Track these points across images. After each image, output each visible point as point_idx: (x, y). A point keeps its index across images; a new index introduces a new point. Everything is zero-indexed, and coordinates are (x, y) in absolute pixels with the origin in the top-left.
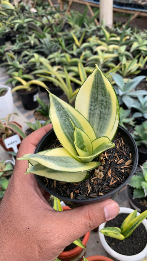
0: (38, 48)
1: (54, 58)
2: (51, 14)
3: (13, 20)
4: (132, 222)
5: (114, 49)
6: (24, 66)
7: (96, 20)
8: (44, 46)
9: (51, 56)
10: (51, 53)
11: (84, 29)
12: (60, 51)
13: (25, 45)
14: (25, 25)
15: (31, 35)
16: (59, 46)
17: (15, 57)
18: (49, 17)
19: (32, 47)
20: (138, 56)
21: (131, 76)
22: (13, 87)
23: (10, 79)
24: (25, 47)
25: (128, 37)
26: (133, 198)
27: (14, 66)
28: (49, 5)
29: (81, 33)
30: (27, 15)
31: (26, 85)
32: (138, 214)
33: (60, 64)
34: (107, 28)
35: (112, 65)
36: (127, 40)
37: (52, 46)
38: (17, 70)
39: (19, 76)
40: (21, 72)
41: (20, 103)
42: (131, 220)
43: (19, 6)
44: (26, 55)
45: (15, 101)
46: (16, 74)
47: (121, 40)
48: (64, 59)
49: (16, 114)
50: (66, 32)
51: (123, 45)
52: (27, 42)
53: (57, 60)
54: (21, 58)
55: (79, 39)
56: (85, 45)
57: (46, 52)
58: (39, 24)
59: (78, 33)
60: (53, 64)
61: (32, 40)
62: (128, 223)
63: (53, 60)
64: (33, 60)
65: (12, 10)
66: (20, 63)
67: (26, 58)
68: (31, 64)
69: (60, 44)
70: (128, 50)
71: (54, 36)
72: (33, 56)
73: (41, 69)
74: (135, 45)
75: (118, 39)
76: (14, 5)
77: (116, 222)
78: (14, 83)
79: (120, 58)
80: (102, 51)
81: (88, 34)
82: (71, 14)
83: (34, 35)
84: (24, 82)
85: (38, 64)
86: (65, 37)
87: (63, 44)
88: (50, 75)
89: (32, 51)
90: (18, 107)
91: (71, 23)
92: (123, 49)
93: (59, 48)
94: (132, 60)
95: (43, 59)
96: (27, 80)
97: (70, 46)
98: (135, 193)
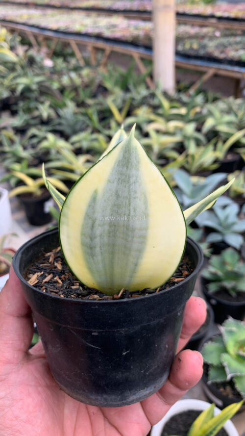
0: (54, 125)
1: (79, 141)
2: (77, 69)
3: (15, 78)
4: (206, 427)
5: (176, 128)
6: (31, 155)
7: (148, 80)
8: (63, 121)
9: (75, 138)
10: (75, 132)
11: (129, 96)
12: (90, 130)
13: (34, 118)
14: (34, 87)
15: (42, 103)
16: (88, 122)
17: (17, 139)
18: (73, 75)
19: (44, 123)
20: (213, 141)
21: (203, 172)
22: (10, 189)
23: (7, 176)
24: (33, 122)
25: (198, 109)
26: (209, 382)
27: (14, 154)
28: (73, 55)
29: (124, 101)
30: (37, 71)
31: (32, 186)
32: (217, 411)
33: (89, 151)
34: (165, 94)
35: (174, 154)
36: (197, 114)
37: (77, 122)
38: (19, 160)
39: (21, 171)
40: (25, 164)
41: (21, 215)
42: (205, 422)
43: (25, 56)
44: (34, 136)
45: (13, 211)
46: (17, 167)
47: (188, 114)
48: (96, 145)
49: (15, 235)
50: (100, 98)
51: (189, 121)
52: (36, 113)
53: (85, 145)
54: (25, 141)
55: (120, 110)
56: (130, 120)
57: (68, 130)
58: (55, 86)
59: (119, 101)
60: (78, 152)
61: (45, 111)
62: (200, 428)
63: (77, 145)
64: (45, 144)
65: (14, 64)
66: (25, 148)
67: (35, 141)
68: (43, 151)
69: (90, 119)
70: (198, 130)
71: (80, 104)
72: (45, 138)
73: (58, 160)
74: (209, 123)
75: (183, 111)
76: (17, 55)
77: (180, 426)
78: (13, 182)
79: (186, 143)
80: (158, 132)
81: (135, 103)
82: (109, 71)
83: (47, 103)
84: (29, 181)
85: (53, 152)
86: (99, 108)
87: (95, 118)
88: (72, 171)
89: (44, 128)
90: (19, 222)
91: (108, 85)
92: (190, 128)
93: (87, 126)
94: (204, 145)
95: (61, 143)
96: (35, 177)
97: (106, 122)
98: (212, 373)
